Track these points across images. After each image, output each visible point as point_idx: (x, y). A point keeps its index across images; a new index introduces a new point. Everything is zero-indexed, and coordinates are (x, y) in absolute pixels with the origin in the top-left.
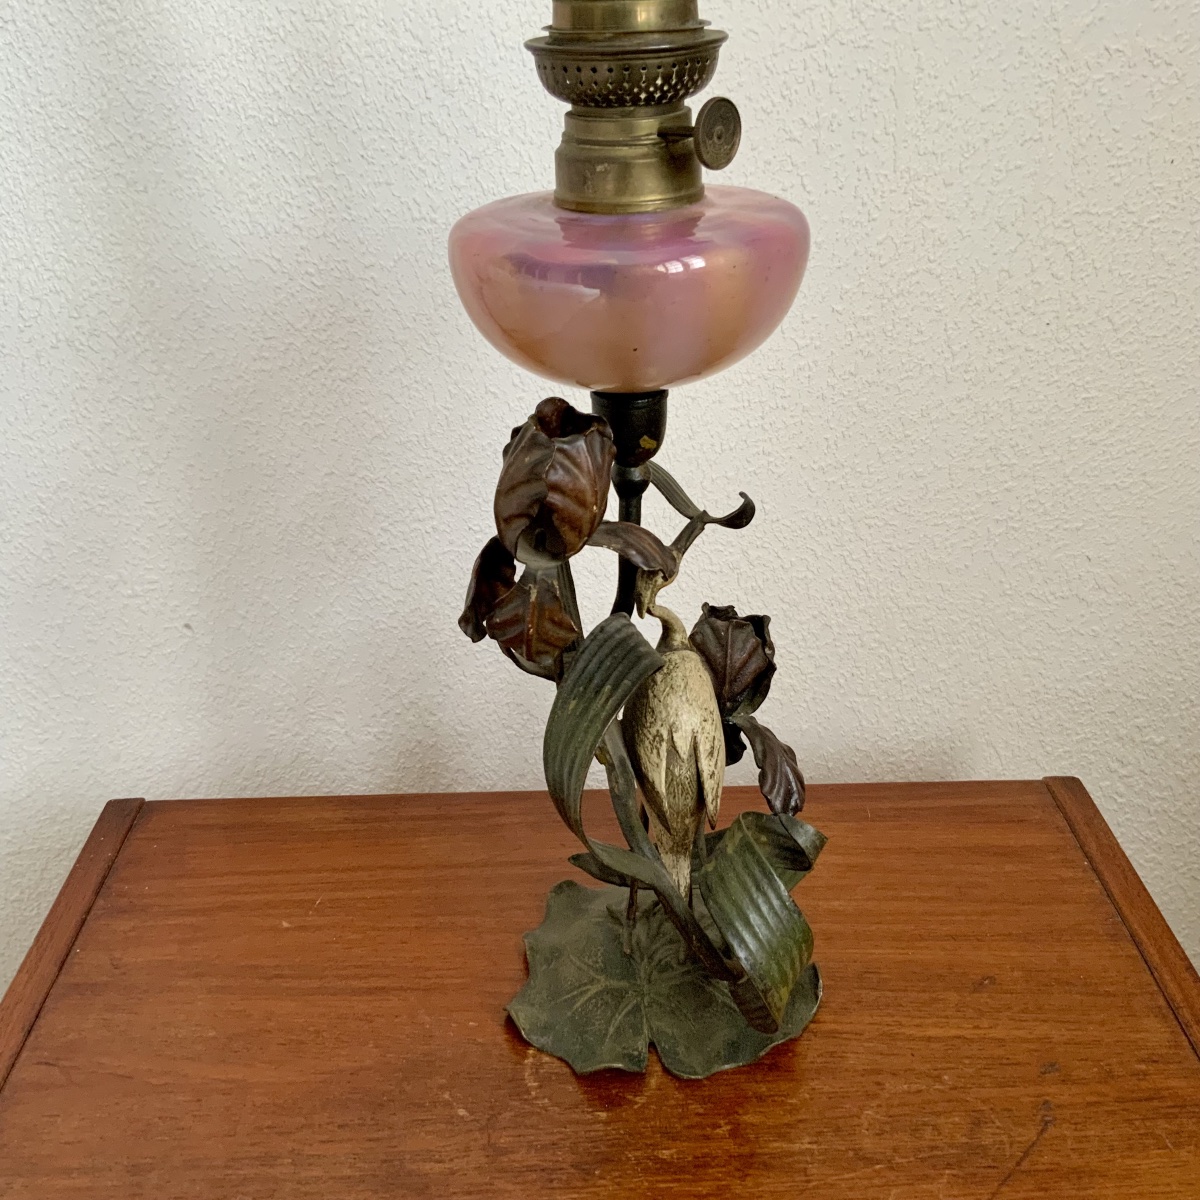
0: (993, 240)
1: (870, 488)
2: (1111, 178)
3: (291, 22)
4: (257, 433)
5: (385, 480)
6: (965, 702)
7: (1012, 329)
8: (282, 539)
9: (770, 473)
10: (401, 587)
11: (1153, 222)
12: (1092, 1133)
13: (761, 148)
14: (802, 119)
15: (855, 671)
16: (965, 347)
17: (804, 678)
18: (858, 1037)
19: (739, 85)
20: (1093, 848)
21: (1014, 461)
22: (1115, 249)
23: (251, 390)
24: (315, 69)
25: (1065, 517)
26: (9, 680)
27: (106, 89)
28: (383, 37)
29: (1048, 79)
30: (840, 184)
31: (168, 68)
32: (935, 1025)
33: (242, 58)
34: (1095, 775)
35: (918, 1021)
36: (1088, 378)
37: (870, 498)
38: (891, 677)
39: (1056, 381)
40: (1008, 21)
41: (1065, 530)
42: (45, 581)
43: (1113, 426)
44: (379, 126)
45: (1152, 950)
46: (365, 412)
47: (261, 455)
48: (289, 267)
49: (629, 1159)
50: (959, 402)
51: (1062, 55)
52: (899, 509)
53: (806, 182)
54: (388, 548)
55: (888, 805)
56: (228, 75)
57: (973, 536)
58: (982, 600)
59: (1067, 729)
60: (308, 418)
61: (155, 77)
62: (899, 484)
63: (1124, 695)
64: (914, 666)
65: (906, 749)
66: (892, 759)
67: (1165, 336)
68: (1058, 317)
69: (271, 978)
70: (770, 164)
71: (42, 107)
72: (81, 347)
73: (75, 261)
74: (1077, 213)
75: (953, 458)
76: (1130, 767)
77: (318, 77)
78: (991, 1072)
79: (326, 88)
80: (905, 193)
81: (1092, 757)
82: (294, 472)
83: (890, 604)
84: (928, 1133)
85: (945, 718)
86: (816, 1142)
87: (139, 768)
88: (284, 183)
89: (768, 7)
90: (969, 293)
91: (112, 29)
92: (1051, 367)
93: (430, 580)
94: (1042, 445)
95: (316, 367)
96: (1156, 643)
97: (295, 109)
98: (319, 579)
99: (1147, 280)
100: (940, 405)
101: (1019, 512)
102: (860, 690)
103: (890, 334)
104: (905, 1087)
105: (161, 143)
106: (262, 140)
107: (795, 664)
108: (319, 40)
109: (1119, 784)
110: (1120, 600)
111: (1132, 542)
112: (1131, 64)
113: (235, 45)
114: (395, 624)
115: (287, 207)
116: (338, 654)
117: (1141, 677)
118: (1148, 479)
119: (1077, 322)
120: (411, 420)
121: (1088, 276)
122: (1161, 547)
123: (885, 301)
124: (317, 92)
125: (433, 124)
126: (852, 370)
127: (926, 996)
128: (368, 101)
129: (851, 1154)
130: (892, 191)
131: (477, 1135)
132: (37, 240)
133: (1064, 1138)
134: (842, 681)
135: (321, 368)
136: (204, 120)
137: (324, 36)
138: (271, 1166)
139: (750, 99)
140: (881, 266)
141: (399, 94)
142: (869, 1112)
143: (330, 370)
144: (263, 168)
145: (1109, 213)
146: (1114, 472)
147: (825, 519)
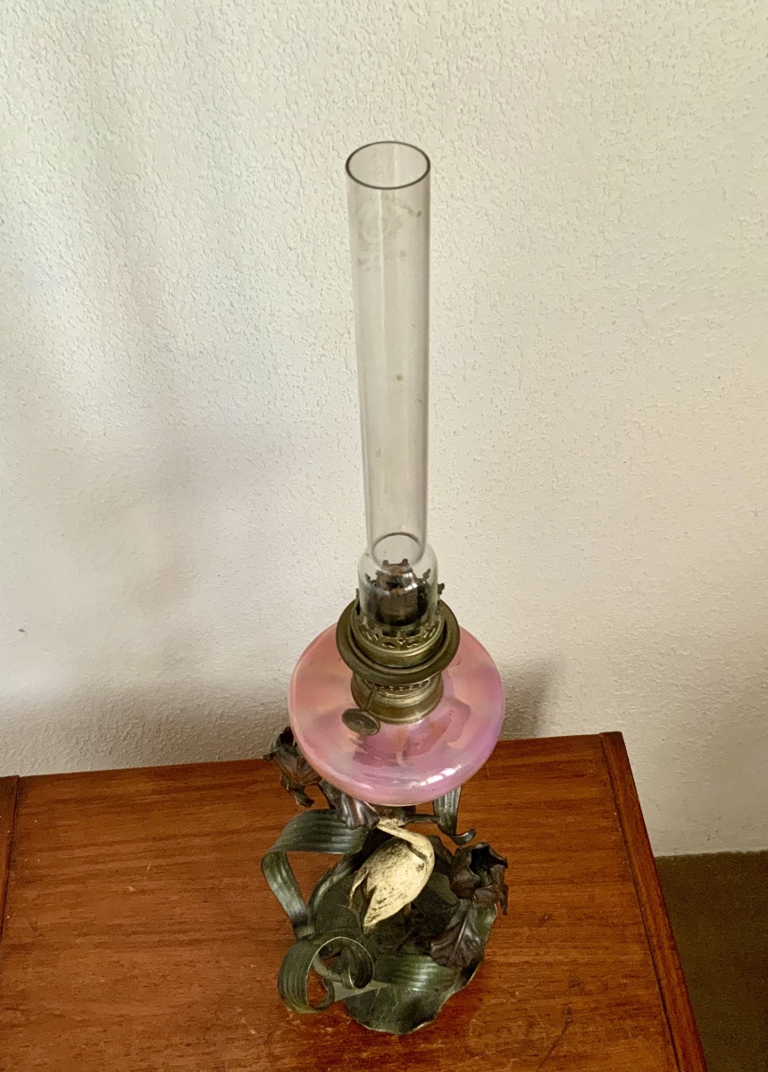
12: (591, 1029)
16: (567, 475)
20: (621, 800)
32: (514, 954)
35: (505, 951)
49: (345, 1059)
55: (500, 763)
58: (573, 595)
59: (626, 651)
63: (665, 634)
69: (130, 934)
78: (542, 988)
83: (511, 599)
85: (546, 649)
86: (445, 1043)
103: (514, 470)
104: (495, 1000)
110: (665, 591)
117: (677, 626)
129: (463, 1050)
130: (517, 399)
131: (262, 1047)
133: (575, 1034)
140: (509, 437)
142: (475, 1020)
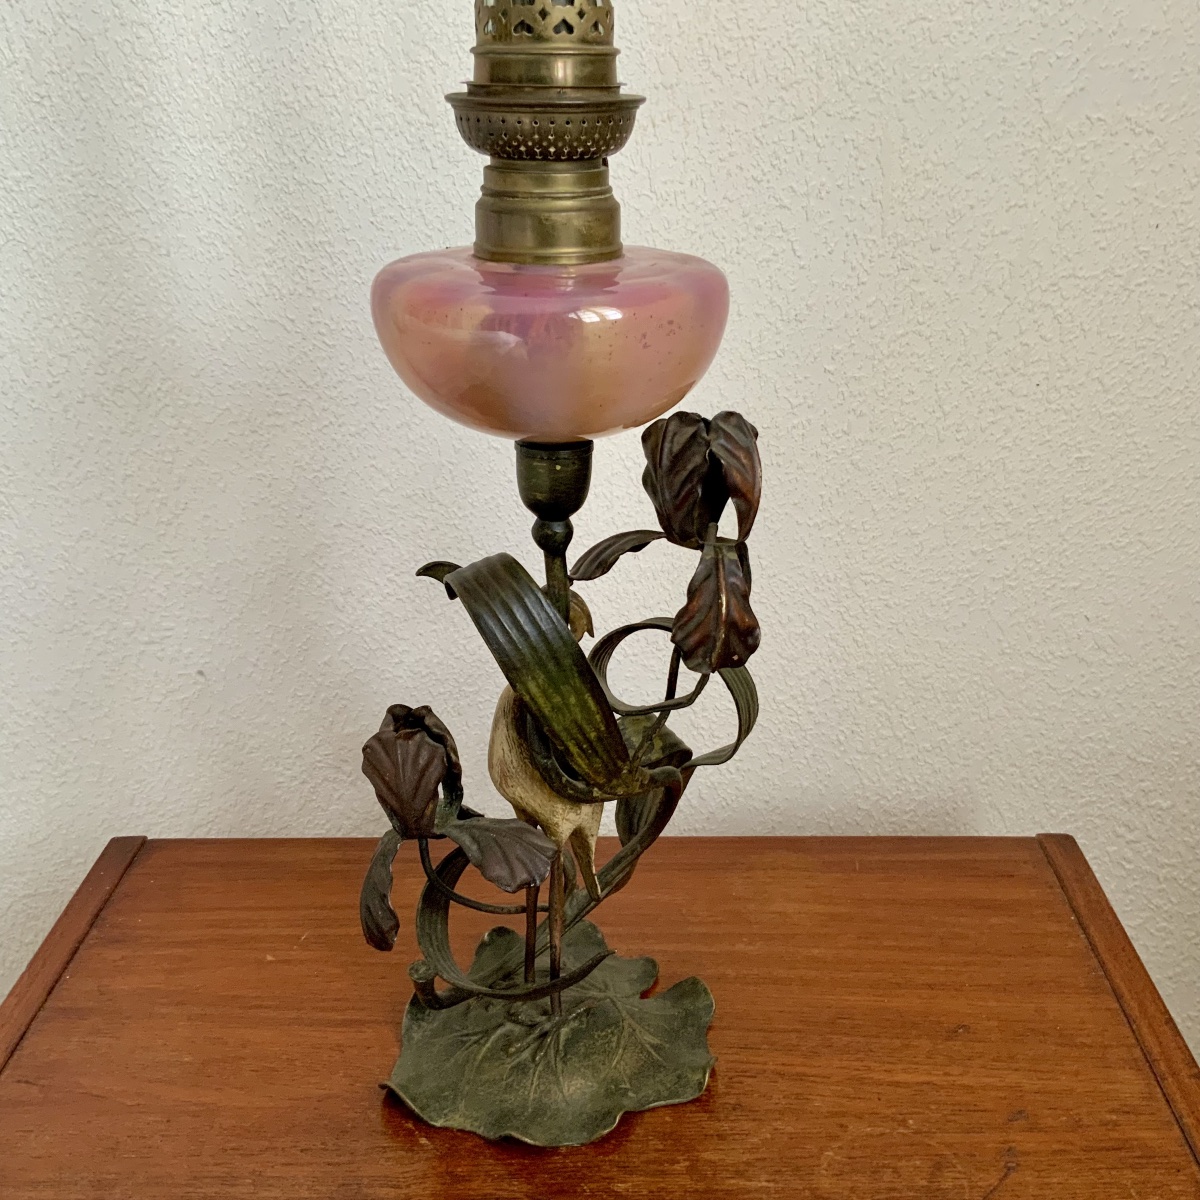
0: (981, 302)
1: (866, 544)
2: (1096, 243)
3: (306, 97)
4: (270, 486)
5: (391, 532)
6: (967, 763)
7: (1002, 390)
8: (292, 589)
9: (766, 528)
10: (407, 637)
11: (1139, 285)
12: (1055, 1180)
13: (751, 216)
14: (791, 187)
15: (855, 728)
16: (957, 407)
17: (803, 734)
18: (825, 1080)
19: (731, 155)
20: (1080, 902)
21: (1008, 520)
22: (1102, 311)
23: (265, 444)
24: (327, 140)
25: (1059, 576)
26: (30, 723)
27: (133, 160)
28: (391, 111)
29: (1031, 148)
30: (829, 249)
31: (191, 140)
32: (904, 1071)
33: (259, 130)
34: (1102, 839)
35: (887, 1067)
36: (1080, 438)
37: (866, 555)
38: (891, 735)
39: (1048, 441)
40: (989, 92)
41: (1062, 589)
42: (67, 627)
43: (1107, 486)
44: (388, 194)
45: (1133, 1004)
46: (373, 466)
47: (273, 507)
48: (302, 327)
49: (584, 1191)
50: (952, 460)
51: (1044, 124)
52: (894, 566)
53: (796, 247)
54: (393, 599)
55: (877, 858)
56: (247, 147)
57: (969, 594)
58: (980, 658)
59: (1070, 791)
60: (319, 471)
61: (178, 148)
62: (895, 541)
63: (1129, 757)
64: (915, 725)
65: (908, 809)
66: (894, 819)
67: (1155, 397)
68: (1047, 379)
69: (250, 1008)
70: (761, 230)
71: (73, 176)
72: (106, 402)
73: (102, 322)
74: (1063, 277)
75: (948, 516)
76: (1136, 832)
77: (331, 148)
78: (956, 1118)
79: (338, 159)
80: (893, 258)
81: (1097, 821)
82: (304, 524)
83: (889, 661)
84: (888, 1176)
85: (947, 778)
86: (773, 1181)
87: (151, 813)
88: (298, 248)
89: (757, 81)
90: (959, 355)
91: (139, 104)
92: (1042, 427)
93: (435, 631)
94: (1036, 504)
95: (327, 423)
96: (1159, 705)
97: (309, 178)
98: (327, 628)
99: (1136, 342)
100: (933, 464)
101: (1015, 570)
102: (860, 747)
103: (881, 394)
104: (869, 1129)
105: (184, 209)
106: (278, 208)
107: (795, 719)
108: (332, 114)
109: (1126, 850)
110: (1119, 660)
111: (1130, 602)
112: (1113, 132)
113: (253, 118)
114: (401, 674)
115: (300, 270)
116: (344, 702)
117: (1144, 740)
118: (1144, 539)
119: (1067, 384)
120: (417, 474)
121: (1076, 337)
122: (1161, 607)
123: (876, 362)
124: (330, 163)
125: (439, 193)
126: (845, 429)
127: (898, 1042)
128: (377, 171)
130: (880, 256)
131: (436, 1163)
132: (66, 300)
133: (1026, 1185)
134: (842, 738)
135: (331, 423)
136: (223, 188)
137: (337, 110)
138: (233, 1185)
139: (741, 168)
140: (872, 328)
141: (406, 164)
142: (831, 1153)
143: (340, 426)
144: (279, 234)
145: (1096, 277)
146: (1110, 532)
147: (821, 575)
